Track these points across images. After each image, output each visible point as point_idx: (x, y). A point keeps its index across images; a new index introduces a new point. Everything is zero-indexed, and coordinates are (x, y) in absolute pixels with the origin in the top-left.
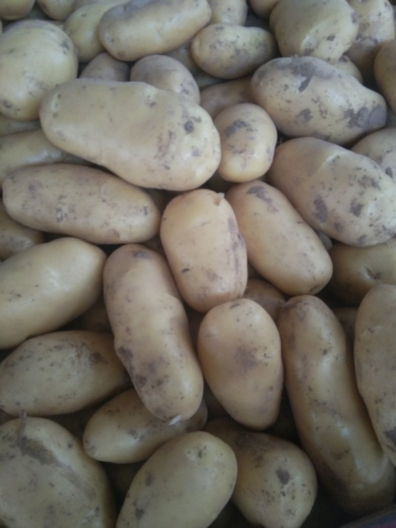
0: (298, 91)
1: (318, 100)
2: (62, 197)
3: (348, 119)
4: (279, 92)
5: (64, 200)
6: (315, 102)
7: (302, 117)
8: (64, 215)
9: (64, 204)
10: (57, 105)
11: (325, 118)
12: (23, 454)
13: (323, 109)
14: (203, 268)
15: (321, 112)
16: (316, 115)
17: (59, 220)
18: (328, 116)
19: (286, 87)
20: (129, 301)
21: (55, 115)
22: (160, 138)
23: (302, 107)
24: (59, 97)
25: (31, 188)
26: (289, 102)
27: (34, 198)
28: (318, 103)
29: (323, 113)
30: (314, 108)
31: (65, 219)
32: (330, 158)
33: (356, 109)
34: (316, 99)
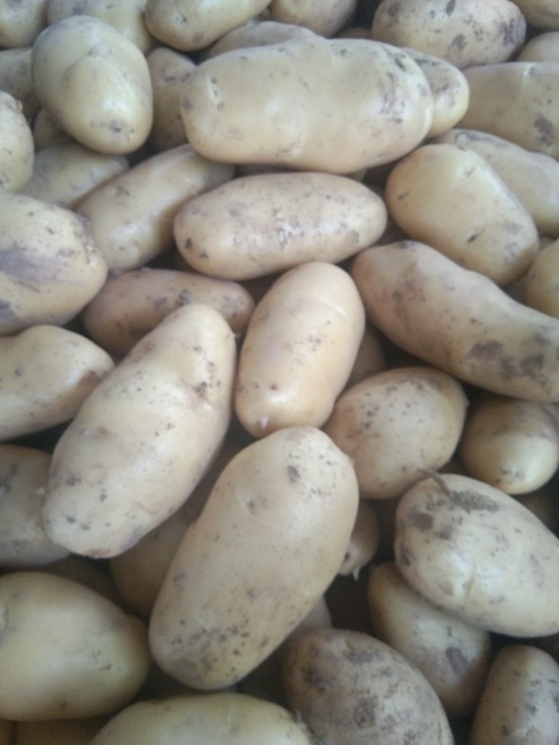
0: (446, 16)
1: (471, 20)
2: (275, 212)
3: (503, 36)
4: (425, 22)
5: (280, 215)
6: (468, 23)
7: (455, 48)
8: (287, 235)
9: (283, 220)
10: (216, 93)
11: (481, 39)
12: (468, 511)
13: (477, 29)
14: (497, 223)
15: (476, 33)
16: (470, 39)
17: (283, 244)
18: (484, 36)
19: (433, 14)
20: (453, 289)
21: (221, 106)
22: (381, 85)
23: (453, 35)
24: (214, 81)
25: (234, 213)
26: (438, 31)
27: (243, 225)
28: (471, 24)
29: (478, 33)
30: (468, 31)
31: (289, 241)
32: (526, 73)
33: (507, 20)
34: (467, 19)
